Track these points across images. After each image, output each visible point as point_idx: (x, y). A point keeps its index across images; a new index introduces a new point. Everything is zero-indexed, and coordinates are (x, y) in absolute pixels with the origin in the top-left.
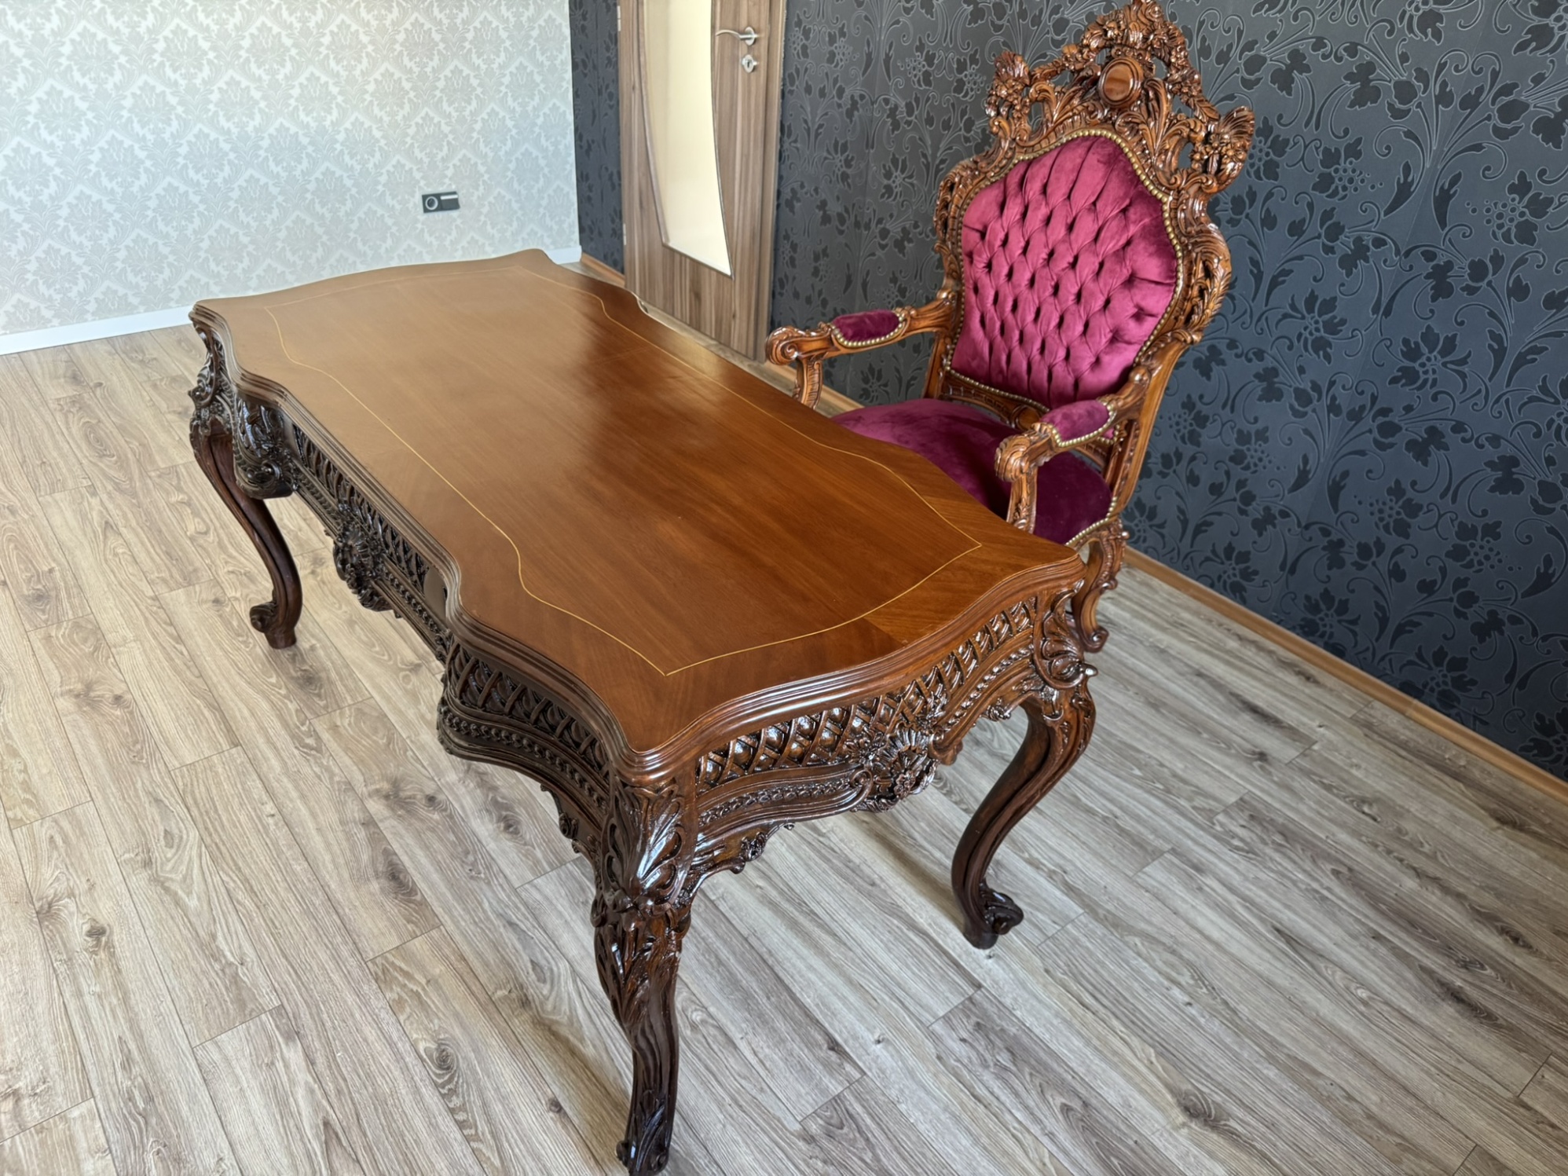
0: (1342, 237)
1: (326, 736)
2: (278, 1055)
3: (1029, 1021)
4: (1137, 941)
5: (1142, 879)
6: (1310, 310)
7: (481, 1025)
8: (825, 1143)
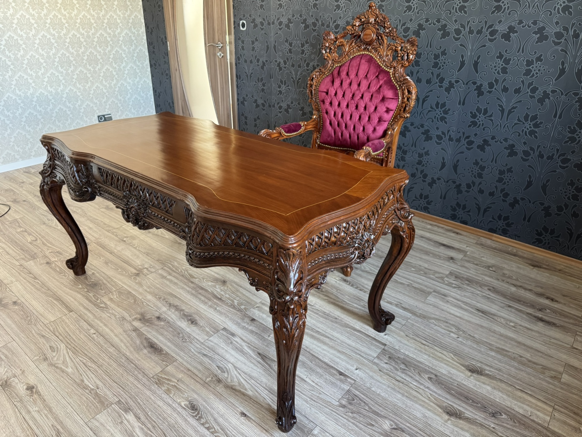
0: (444, 82)
1: (108, 303)
2: (124, 418)
3: (407, 353)
4: (433, 321)
5: (427, 301)
6: (437, 108)
7: (204, 392)
8: (350, 406)
